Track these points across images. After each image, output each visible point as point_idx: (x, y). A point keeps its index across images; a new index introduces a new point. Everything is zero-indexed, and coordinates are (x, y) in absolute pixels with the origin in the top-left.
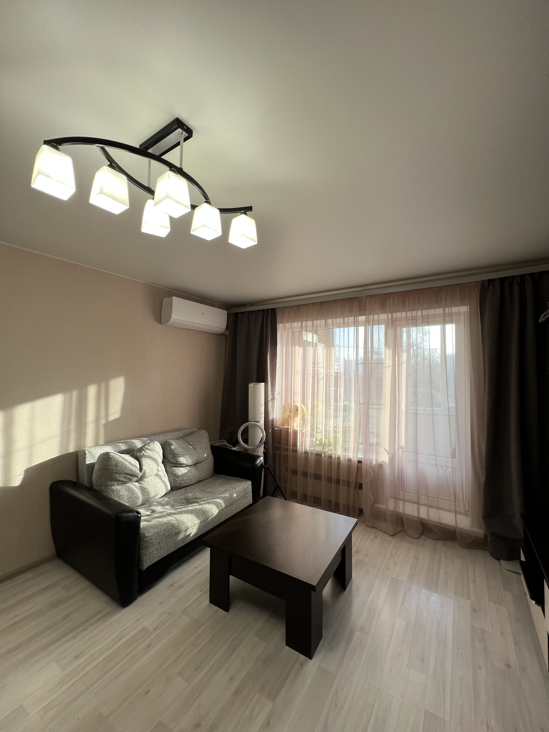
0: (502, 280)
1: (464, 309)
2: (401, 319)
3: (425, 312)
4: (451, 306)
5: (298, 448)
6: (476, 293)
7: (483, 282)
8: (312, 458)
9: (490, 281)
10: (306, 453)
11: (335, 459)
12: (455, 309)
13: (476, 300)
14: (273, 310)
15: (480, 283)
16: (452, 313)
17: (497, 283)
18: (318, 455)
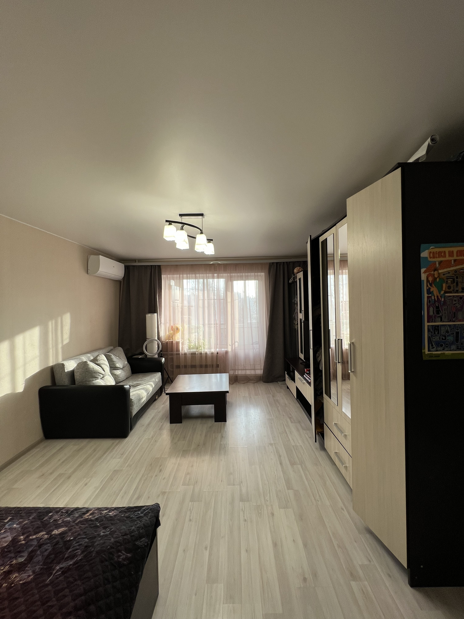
0: (277, 263)
1: (263, 274)
2: (235, 276)
3: (246, 274)
4: (258, 273)
5: (180, 351)
6: (267, 267)
7: (270, 263)
8: (189, 356)
9: (273, 263)
10: (185, 354)
11: (204, 354)
12: (259, 274)
13: (267, 270)
14: (159, 267)
15: (269, 263)
16: (258, 275)
17: (275, 264)
18: (193, 354)
